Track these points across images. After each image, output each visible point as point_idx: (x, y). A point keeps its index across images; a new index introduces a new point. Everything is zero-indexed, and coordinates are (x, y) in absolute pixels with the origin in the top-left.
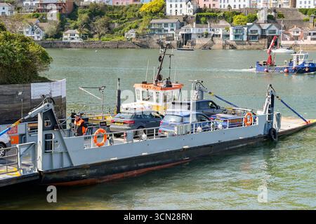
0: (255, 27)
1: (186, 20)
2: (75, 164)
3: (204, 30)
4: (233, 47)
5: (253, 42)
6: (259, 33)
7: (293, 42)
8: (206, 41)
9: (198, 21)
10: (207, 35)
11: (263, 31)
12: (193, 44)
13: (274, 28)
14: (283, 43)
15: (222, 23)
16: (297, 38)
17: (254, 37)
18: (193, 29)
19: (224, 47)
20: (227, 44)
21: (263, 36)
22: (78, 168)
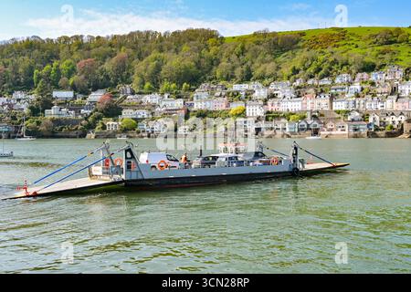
0: (303, 123)
1: (258, 119)
2: (145, 178)
3: (270, 126)
4: (288, 136)
5: (302, 132)
6: (306, 126)
7: (329, 133)
8: (271, 132)
9: (267, 119)
10: (272, 129)
11: (308, 125)
12: (262, 135)
13: (315, 123)
14: (322, 133)
15: (283, 120)
16: (332, 130)
17: (303, 129)
18: (262, 125)
19: (283, 136)
20: (284, 134)
21: (309, 129)
22: (147, 180)
